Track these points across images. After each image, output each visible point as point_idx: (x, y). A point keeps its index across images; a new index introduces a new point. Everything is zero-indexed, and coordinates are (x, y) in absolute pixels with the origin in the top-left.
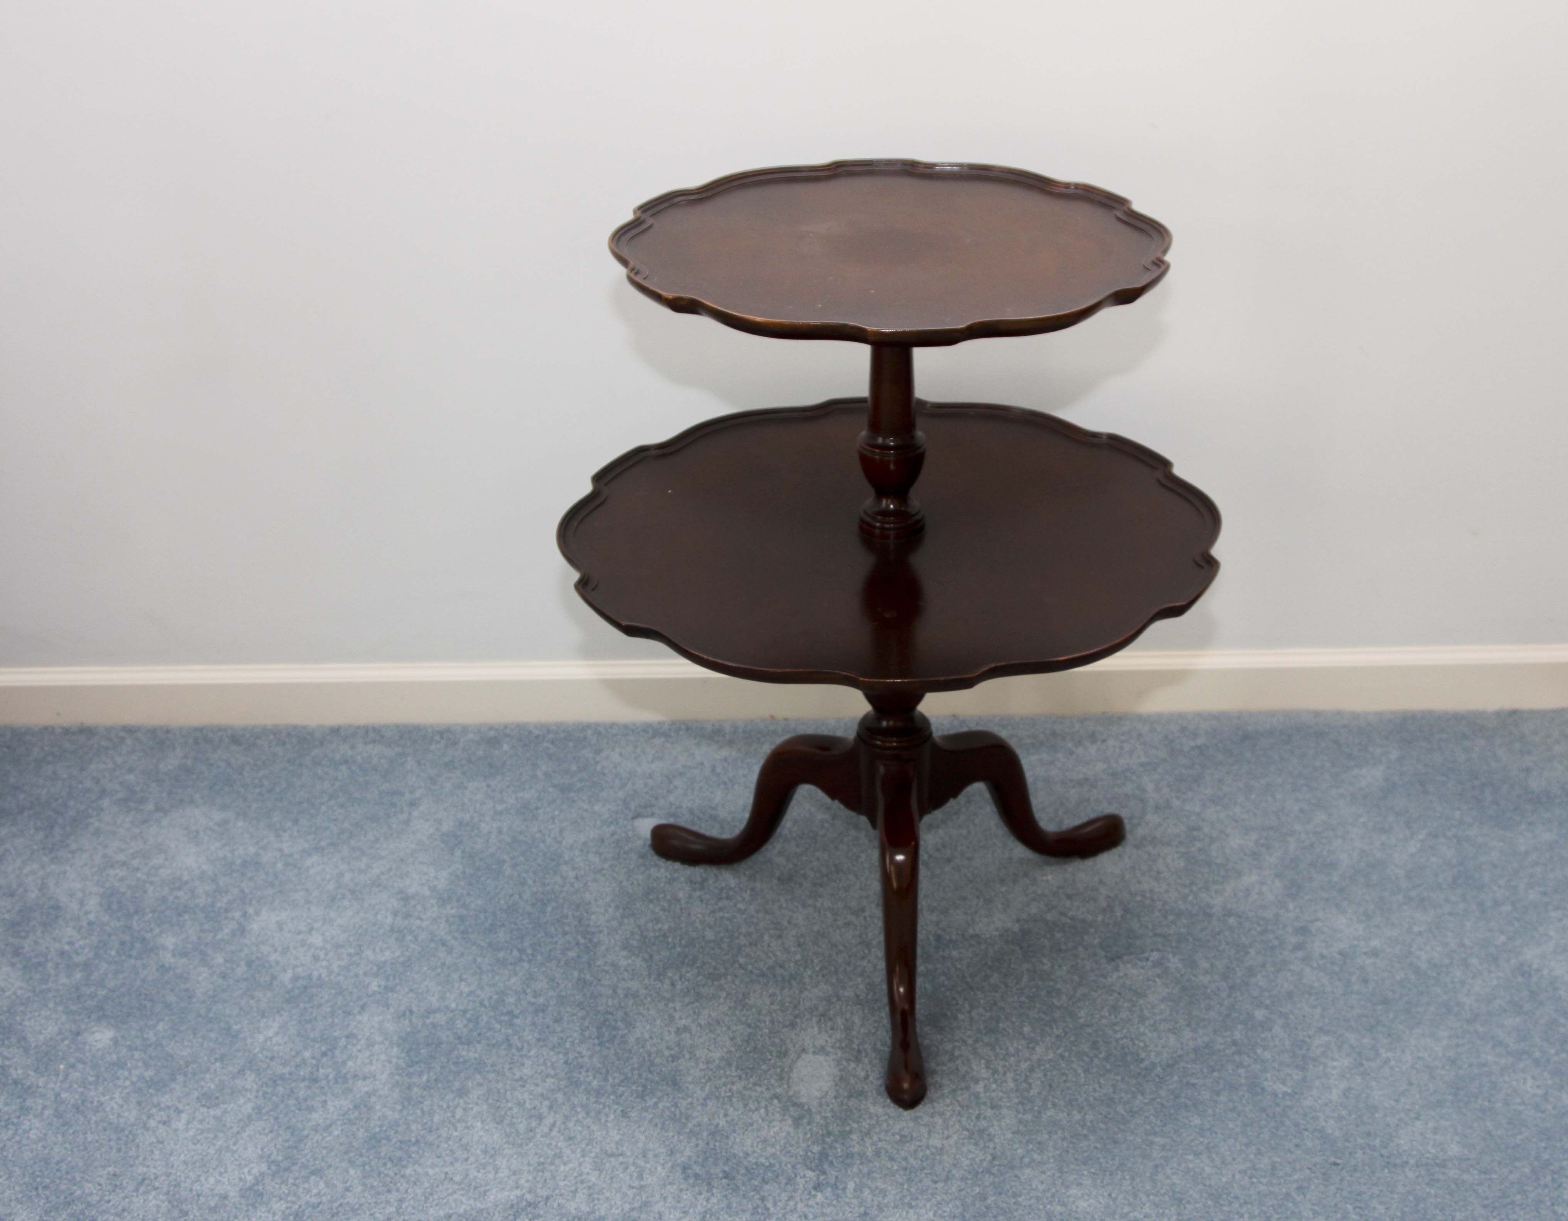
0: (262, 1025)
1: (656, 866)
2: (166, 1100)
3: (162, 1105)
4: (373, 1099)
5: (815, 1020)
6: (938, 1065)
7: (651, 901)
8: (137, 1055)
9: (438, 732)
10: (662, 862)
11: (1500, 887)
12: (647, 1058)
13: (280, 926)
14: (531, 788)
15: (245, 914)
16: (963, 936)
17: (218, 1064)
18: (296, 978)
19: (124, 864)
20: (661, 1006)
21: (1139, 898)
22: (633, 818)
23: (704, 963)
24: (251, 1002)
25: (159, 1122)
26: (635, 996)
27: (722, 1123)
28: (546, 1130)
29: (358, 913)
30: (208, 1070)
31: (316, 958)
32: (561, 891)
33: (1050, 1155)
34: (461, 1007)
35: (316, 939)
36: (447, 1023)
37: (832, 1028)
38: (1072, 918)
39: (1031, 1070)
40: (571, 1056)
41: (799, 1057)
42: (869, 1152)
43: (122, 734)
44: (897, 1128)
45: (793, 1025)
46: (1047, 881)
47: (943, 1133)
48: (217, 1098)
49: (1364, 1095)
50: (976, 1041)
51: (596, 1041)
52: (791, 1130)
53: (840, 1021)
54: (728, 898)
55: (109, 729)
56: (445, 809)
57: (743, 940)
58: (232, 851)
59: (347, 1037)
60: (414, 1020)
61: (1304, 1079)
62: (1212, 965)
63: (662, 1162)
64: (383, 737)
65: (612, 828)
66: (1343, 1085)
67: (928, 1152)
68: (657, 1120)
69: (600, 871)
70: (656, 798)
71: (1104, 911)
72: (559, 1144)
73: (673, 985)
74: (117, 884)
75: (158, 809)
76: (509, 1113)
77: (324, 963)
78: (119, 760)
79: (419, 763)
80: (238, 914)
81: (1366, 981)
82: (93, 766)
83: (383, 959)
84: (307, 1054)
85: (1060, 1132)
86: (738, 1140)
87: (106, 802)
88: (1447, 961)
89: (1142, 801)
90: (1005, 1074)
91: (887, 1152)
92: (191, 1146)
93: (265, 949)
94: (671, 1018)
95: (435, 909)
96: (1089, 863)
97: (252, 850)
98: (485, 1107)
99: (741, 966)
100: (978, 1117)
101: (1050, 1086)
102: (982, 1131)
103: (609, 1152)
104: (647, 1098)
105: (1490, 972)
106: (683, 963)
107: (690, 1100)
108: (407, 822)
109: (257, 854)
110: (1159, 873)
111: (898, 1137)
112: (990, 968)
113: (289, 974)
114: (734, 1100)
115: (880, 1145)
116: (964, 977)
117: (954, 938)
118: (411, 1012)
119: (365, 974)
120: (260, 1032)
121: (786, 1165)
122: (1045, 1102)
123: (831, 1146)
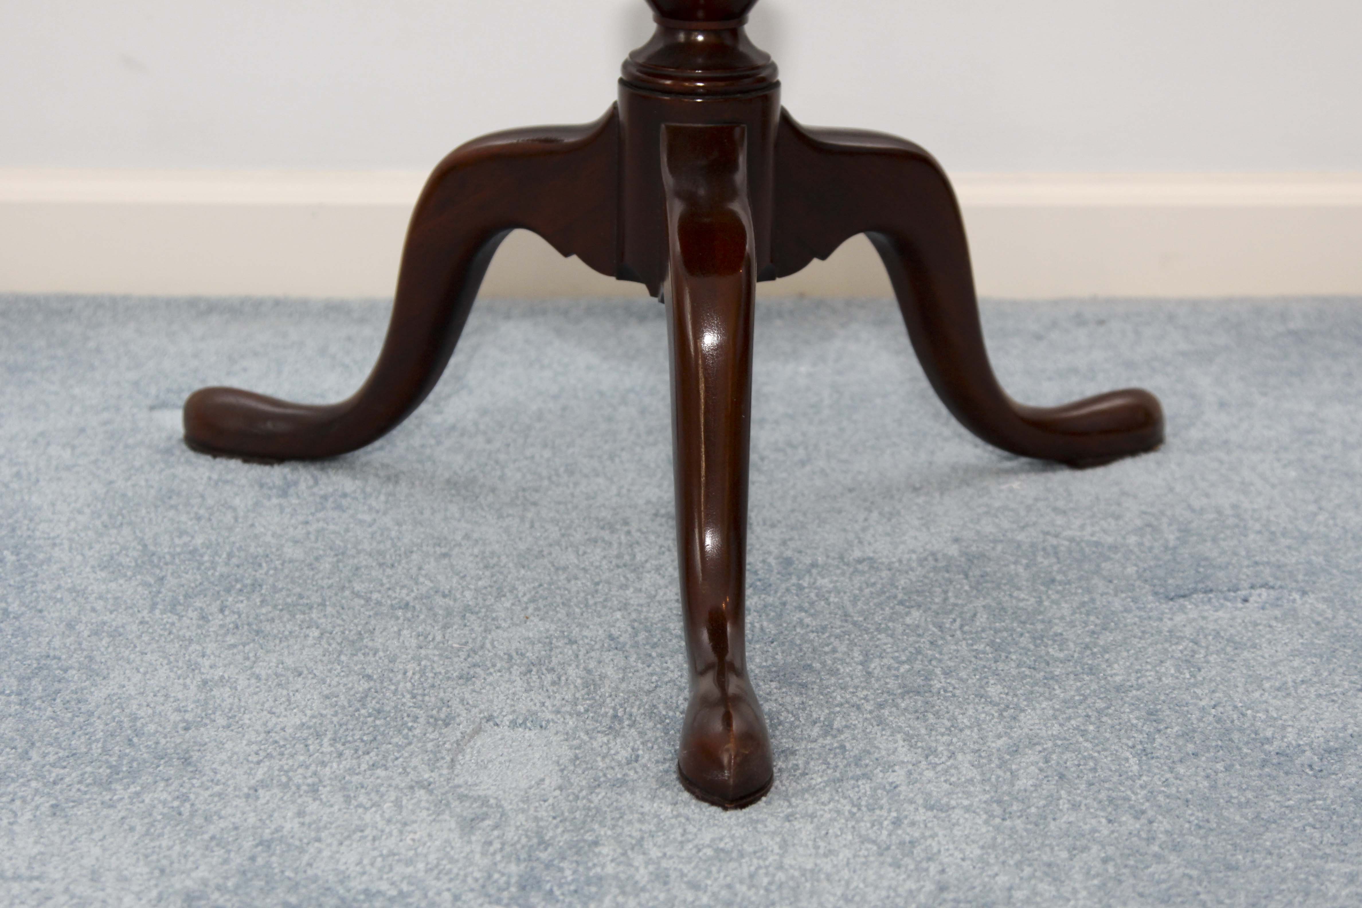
1: (188, 462)
5: (517, 670)
6: (797, 741)
7: (172, 507)
10: (204, 460)
12: (126, 724)
16: (842, 558)
20: (173, 648)
21: (1212, 516)
22: (152, 408)
23: (275, 590)
26: (115, 634)
27: (291, 825)
33: (1077, 886)
37: (554, 683)
38: (1072, 540)
39: (1015, 751)
41: (479, 728)
42: (642, 875)
44: (707, 837)
45: (466, 678)
46: (1011, 490)
47: (817, 847)
50: (881, 706)
52: (454, 836)
53: (571, 671)
54: (339, 507)
57: (363, 560)
63: (136, 888)
65: (105, 416)
67: (781, 876)
68: (135, 821)
69: (68, 468)
71: (1139, 531)
73: (204, 618)
85: (1095, 848)
86: (326, 853)
89: (1193, 396)
90: (952, 755)
91: (683, 875)
94: (193, 667)
99: (357, 595)
100: (897, 823)
101: (1062, 776)
102: (906, 846)
103: (9, 874)
104: (118, 786)
106: (228, 591)
107: (217, 789)
110: (1245, 484)
111: (709, 852)
112: (901, 603)
114: (324, 792)
115: (664, 864)
116: (846, 615)
117: (821, 560)
121: (439, 894)
122: (1052, 799)
123: (548, 866)
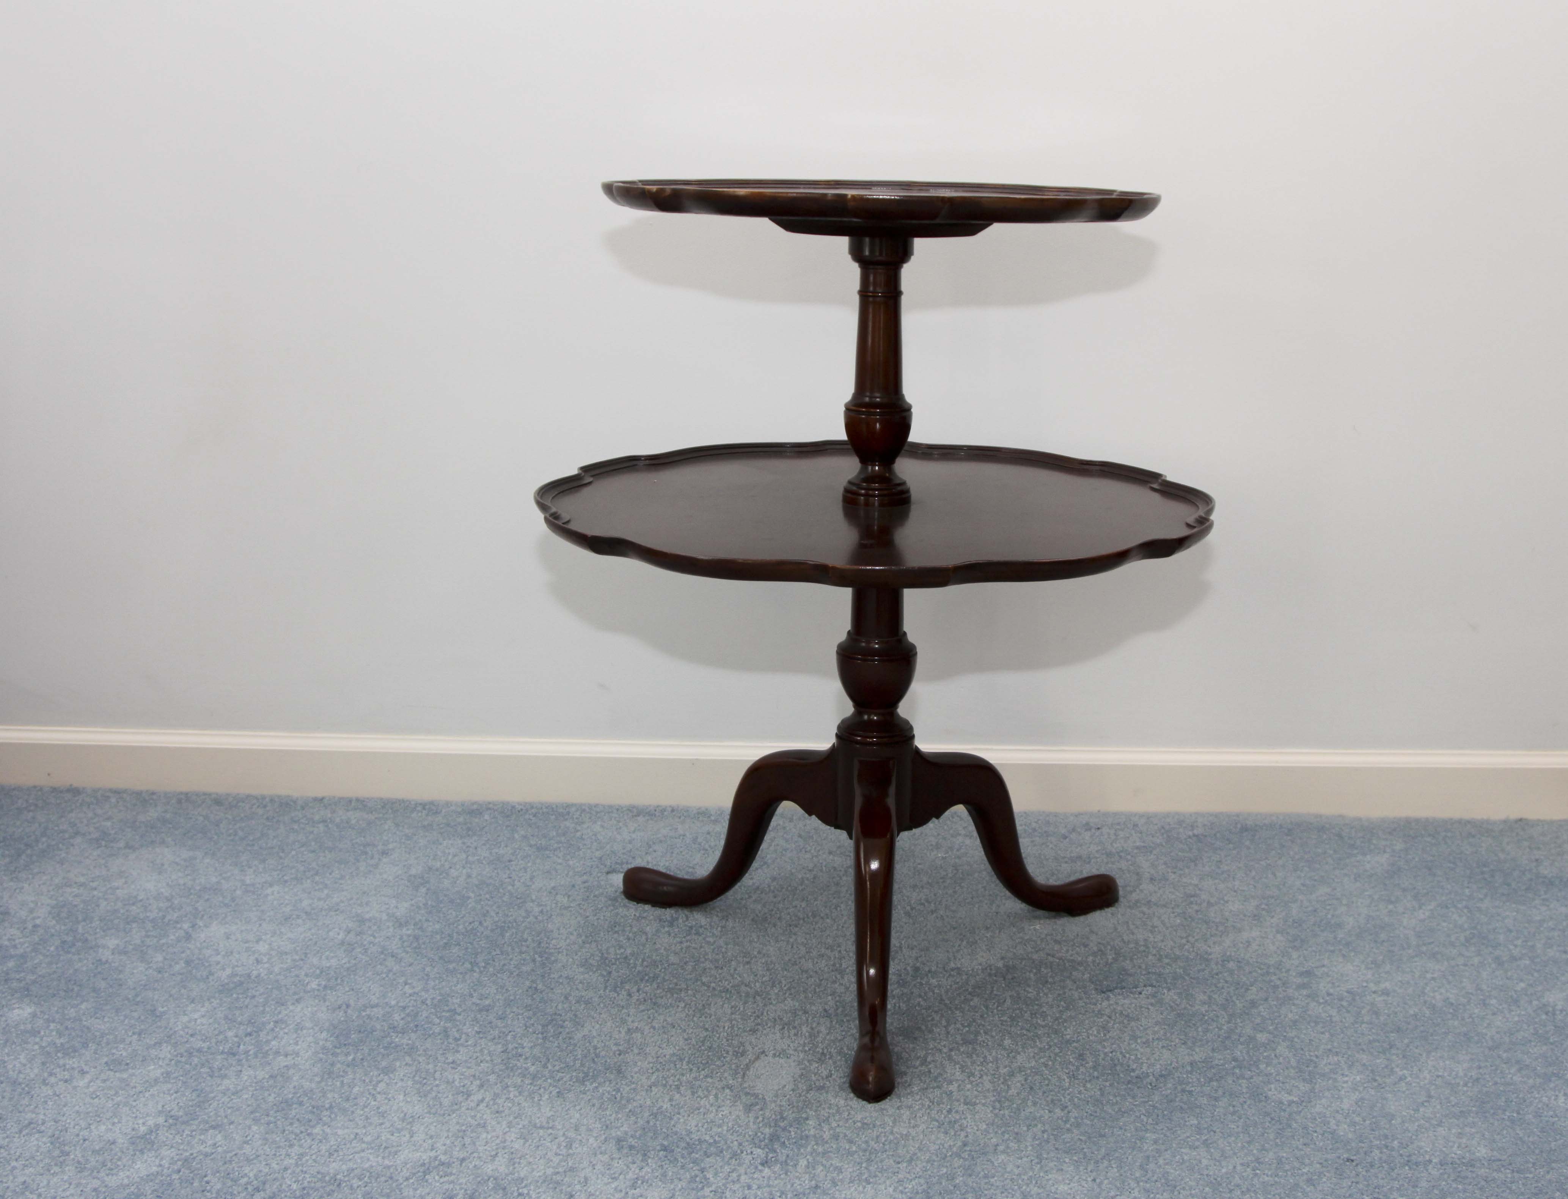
0: (189, 1009)
1: (625, 906)
2: (73, 1062)
3: (67, 1067)
4: (291, 1072)
5: (778, 1027)
6: (908, 1067)
7: (616, 932)
8: (52, 1026)
9: (421, 804)
10: (632, 905)
11: (1516, 946)
12: (592, 1051)
13: (228, 937)
14: (506, 846)
15: (193, 926)
16: (944, 968)
17: (136, 1037)
18: (234, 975)
19: (82, 885)
20: (614, 1011)
21: (1132, 946)
22: (608, 873)
23: (664, 980)
24: (183, 991)
25: (61, 1080)
26: (588, 1002)
27: (666, 1106)
28: (473, 1105)
29: (310, 929)
30: (123, 1041)
31: (258, 961)
32: (523, 922)
33: (1028, 1144)
34: (401, 1004)
35: (263, 947)
36: (384, 1015)
37: (795, 1035)
38: (1060, 959)
39: (1012, 1074)
40: (510, 1047)
41: (758, 1058)
42: (827, 1136)
43: (108, 794)
44: (859, 1117)
45: (753, 1031)
46: (1035, 929)
47: (909, 1123)
48: (127, 1064)
49: (1379, 1105)
50: (951, 1050)
51: (540, 1036)
52: (741, 1114)
53: (804, 1029)
54: (698, 934)
55: (95, 791)
56: (416, 858)
57: (708, 965)
58: (194, 880)
59: (276, 1022)
60: (349, 1011)
61: (1312, 1090)
62: (1210, 997)
63: (595, 1135)
64: (365, 806)
65: (585, 877)
66: (1355, 1096)
67: (891, 1137)
68: (595, 1101)
69: (566, 908)
70: (634, 858)
71: (1094, 954)
72: (485, 1117)
73: (630, 995)
74: (71, 899)
75: (128, 846)
76: (435, 1089)
77: (266, 965)
78: (99, 811)
79: (397, 825)
80: (186, 926)
81: (1377, 1013)
82: (73, 815)
83: (328, 965)
84: (230, 1034)
85: (1039, 1126)
86: (682, 1120)
87: (79, 840)
88: (1465, 1001)
89: (1138, 874)
90: (981, 1077)
91: (845, 1135)
92: (88, 1100)
93: (207, 953)
94: (624, 1022)
95: (391, 930)
96: (1081, 919)
97: (214, 880)
98: (410, 1083)
99: (703, 984)
100: (949, 1111)
101: (1031, 1088)
102: (952, 1123)
103: (538, 1125)
104: (587, 1083)
105: (1511, 1011)
106: (642, 980)
107: (633, 1086)
108: (376, 866)
109: (218, 883)
110: (1154, 927)
111: (859, 1124)
112: (970, 994)
113: (228, 971)
114: (682, 1089)
115: (838, 1130)
116: (942, 1000)
117: (933, 969)
118: (348, 1006)
119: (306, 975)
120: (185, 1015)
121: (732, 1142)
122: (1025, 1101)
123: (784, 1129)
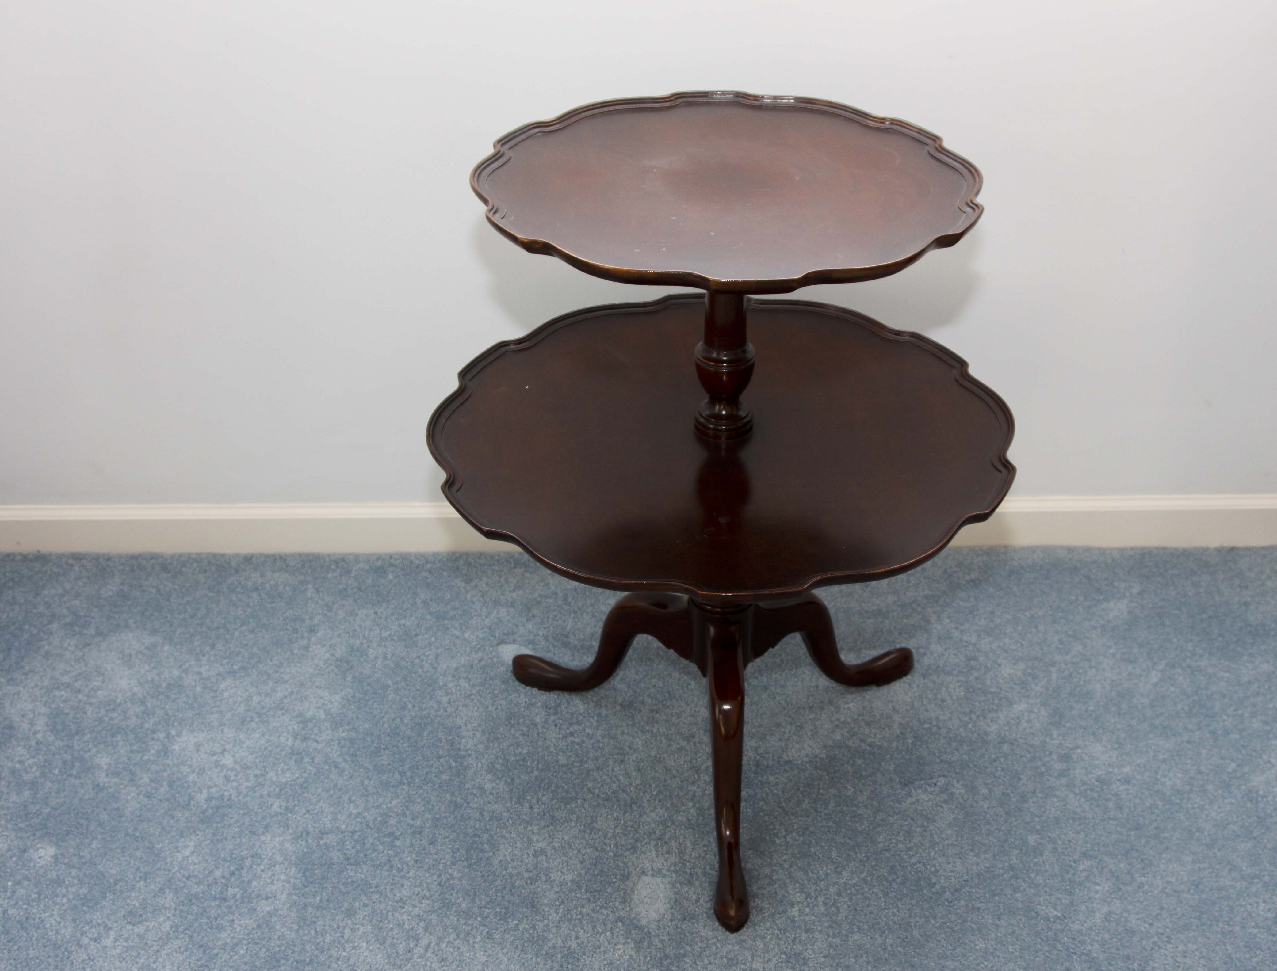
0: (180, 844)
1: (517, 691)
2: (98, 917)
3: (94, 922)
4: (274, 919)
5: (653, 843)
6: (759, 888)
7: (513, 726)
8: (74, 872)
9: (334, 561)
10: (522, 688)
11: (1228, 716)
12: (509, 881)
13: (198, 747)
14: (412, 615)
15: (168, 736)
16: (779, 761)
17: (142, 883)
18: (210, 799)
19: (68, 685)
20: (521, 829)
21: (927, 726)
22: (497, 645)
23: (557, 787)
24: (172, 821)
25: (91, 939)
26: (499, 819)
27: (574, 945)
28: (422, 951)
29: (264, 735)
30: (133, 888)
31: (227, 779)
32: (436, 716)
34: (350, 829)
35: (228, 761)
36: (338, 844)
37: (668, 852)
38: (871, 745)
39: (839, 894)
40: (444, 878)
41: (639, 878)
43: (71, 561)
44: (725, 950)
45: (634, 849)
46: (849, 708)
47: (764, 957)
48: (141, 915)
49: (1123, 919)
50: (791, 865)
51: (465, 863)
52: (633, 953)
53: (673, 844)
54: (578, 723)
55: (61, 556)
56: (339, 636)
57: (590, 765)
58: (159, 675)
59: (253, 856)
60: (310, 841)
61: (1072, 903)
62: (991, 791)
64: (288, 565)
65: (480, 654)
66: (1105, 910)
68: (517, 942)
69: (469, 696)
70: (517, 626)
71: (897, 737)
72: (433, 965)
73: (531, 807)
74: (62, 705)
75: (99, 633)
76: (390, 934)
77: (235, 784)
78: (68, 586)
79: (318, 590)
80: (162, 736)
81: (1120, 808)
82: (45, 592)
83: (284, 780)
84: (218, 873)
85: (865, 956)
86: (587, 962)
87: (55, 626)
88: (1187, 788)
90: (817, 897)
92: (118, 964)
93: (185, 770)
94: (530, 841)
95: (329, 732)
96: (884, 690)
97: (176, 673)
98: (369, 927)
99: (589, 790)
100: (794, 941)
101: (856, 910)
102: (797, 955)
104: (509, 920)
105: (1224, 798)
106: (539, 787)
107: (546, 922)
108: (306, 648)
109: (180, 678)
110: (943, 701)
111: (725, 960)
112: (802, 793)
113: (204, 795)
114: (584, 922)
116: (780, 802)
117: (771, 763)
118: (308, 834)
119: (269, 795)
120: (178, 851)
122: (851, 925)
